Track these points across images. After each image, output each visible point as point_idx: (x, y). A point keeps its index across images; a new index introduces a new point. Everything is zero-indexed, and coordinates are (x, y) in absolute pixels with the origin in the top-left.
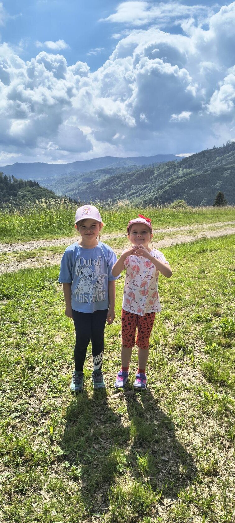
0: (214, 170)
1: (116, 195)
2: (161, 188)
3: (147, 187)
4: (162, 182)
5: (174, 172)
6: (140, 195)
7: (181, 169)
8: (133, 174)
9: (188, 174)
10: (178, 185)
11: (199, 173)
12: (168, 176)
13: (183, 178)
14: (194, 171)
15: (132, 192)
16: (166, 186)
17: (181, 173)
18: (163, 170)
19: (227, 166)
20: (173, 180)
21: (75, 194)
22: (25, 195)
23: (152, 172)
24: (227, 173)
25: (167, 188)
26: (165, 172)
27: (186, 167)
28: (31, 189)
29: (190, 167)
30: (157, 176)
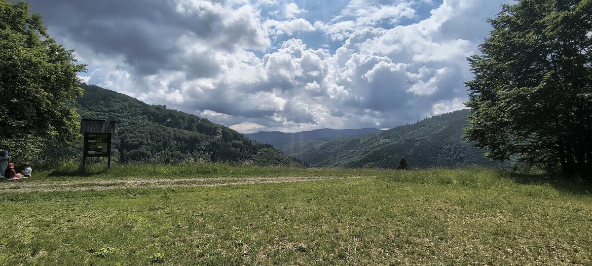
0: (407, 141)
1: (331, 157)
2: (365, 153)
3: (354, 151)
4: (366, 149)
5: (376, 141)
6: (349, 157)
7: (382, 139)
9: (386, 143)
10: (378, 151)
11: (396, 142)
13: (383, 146)
14: (392, 141)
15: (343, 155)
16: (369, 151)
17: (381, 142)
18: (367, 140)
19: (418, 139)
20: (374, 147)
22: (262, 154)
23: (359, 141)
24: (418, 144)
25: (370, 153)
26: (369, 141)
27: (385, 138)
28: (267, 150)
29: (388, 138)
30: (363, 143)
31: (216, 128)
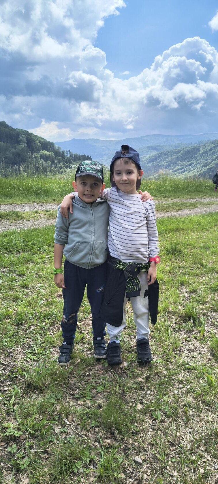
3: (192, 164)
6: (184, 171)
8: (180, 151)
12: (214, 153)
15: (176, 168)
23: (198, 150)
25: (212, 165)
30: (203, 153)
31: (18, 134)
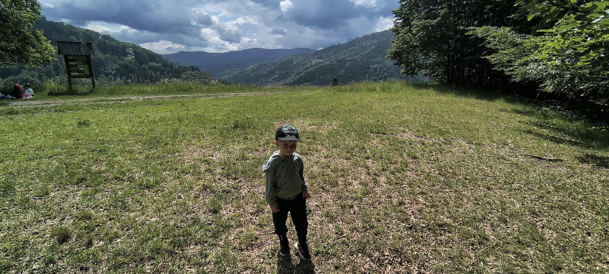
0: (339, 61)
1: (263, 80)
3: (287, 73)
4: (299, 69)
5: (309, 61)
7: (314, 59)
8: (277, 63)
9: (319, 63)
10: (311, 72)
11: (328, 63)
12: (304, 64)
13: (316, 67)
14: (324, 61)
15: (275, 76)
16: (302, 72)
17: (314, 62)
18: (300, 60)
19: (348, 59)
20: (307, 68)
21: (230, 77)
24: (348, 64)
25: (303, 74)
26: (302, 61)
27: (318, 58)
28: (193, 73)
29: (321, 58)
31: (125, 47)
